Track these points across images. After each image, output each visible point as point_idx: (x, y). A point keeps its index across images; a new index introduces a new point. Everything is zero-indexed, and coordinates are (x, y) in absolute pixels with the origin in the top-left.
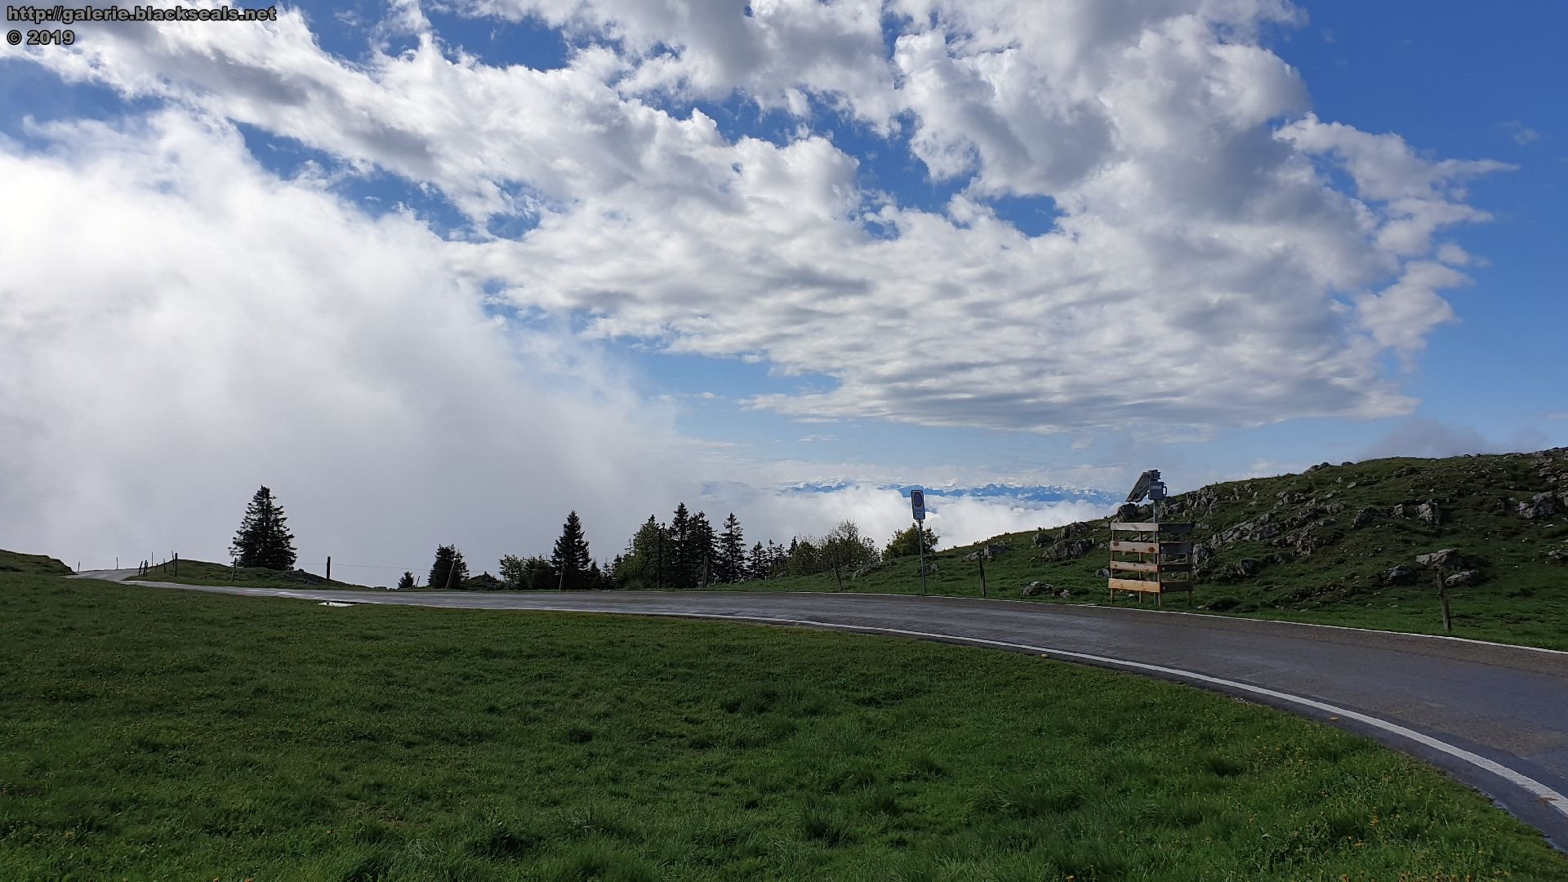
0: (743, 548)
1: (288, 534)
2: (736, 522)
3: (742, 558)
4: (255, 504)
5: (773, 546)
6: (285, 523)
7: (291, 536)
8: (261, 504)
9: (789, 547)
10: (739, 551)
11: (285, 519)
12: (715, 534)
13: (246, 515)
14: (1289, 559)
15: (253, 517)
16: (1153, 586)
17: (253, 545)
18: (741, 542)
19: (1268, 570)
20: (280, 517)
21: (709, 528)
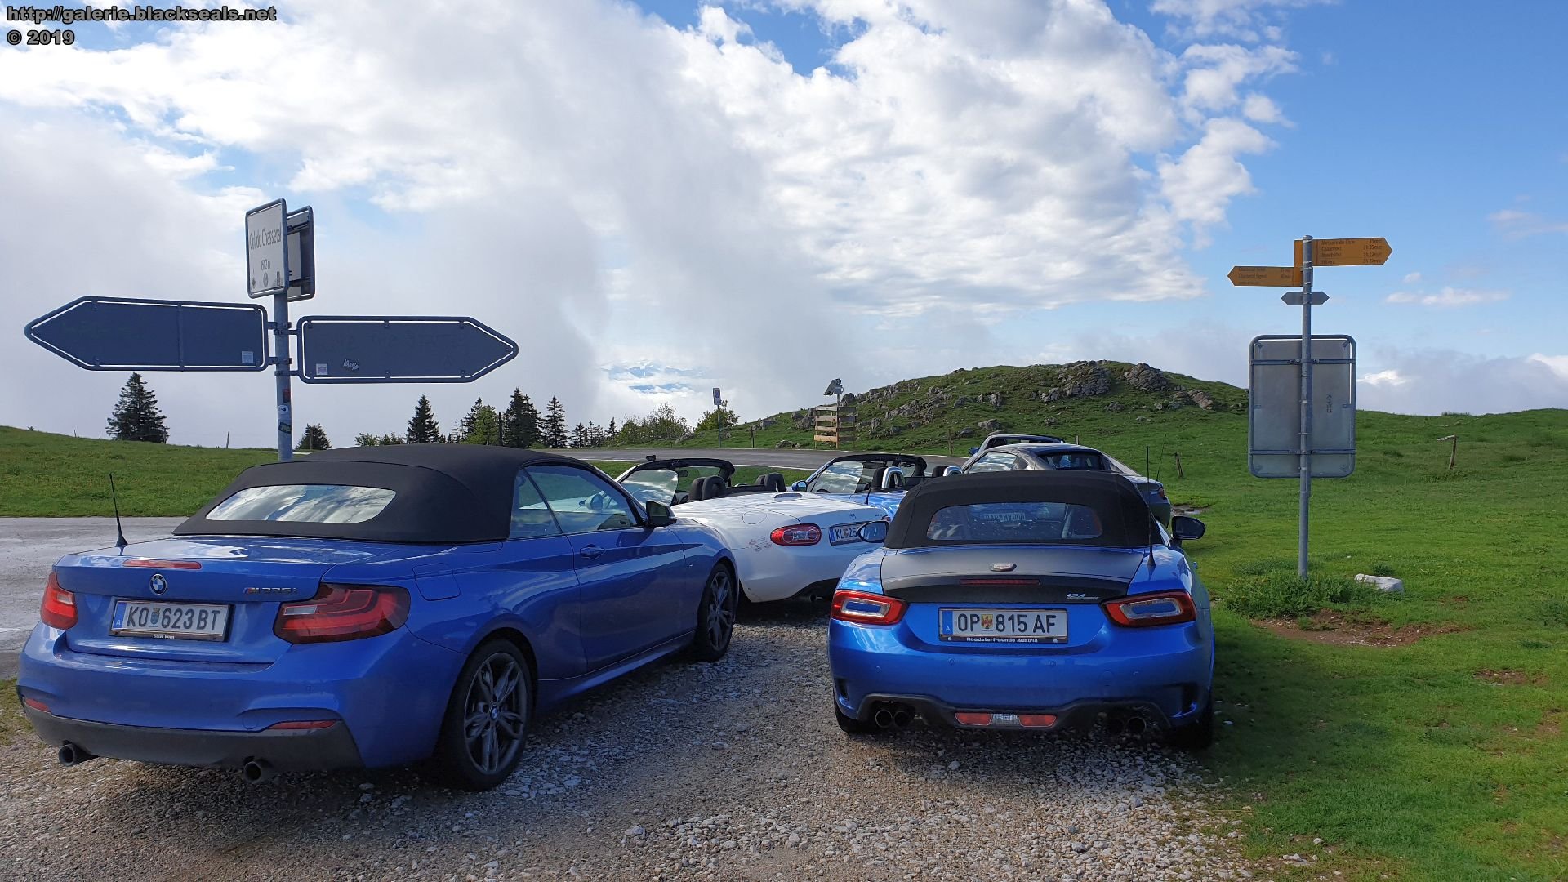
0: (565, 429)
1: (160, 415)
2: (558, 405)
3: (565, 438)
4: (127, 388)
5: (593, 426)
6: (156, 405)
7: (164, 417)
8: (133, 388)
9: (608, 427)
10: (561, 431)
11: (156, 402)
12: (539, 416)
13: (121, 398)
14: (919, 425)
15: (127, 400)
16: (834, 439)
17: (126, 425)
18: (563, 423)
19: (906, 431)
20: (152, 399)
21: (533, 411)
